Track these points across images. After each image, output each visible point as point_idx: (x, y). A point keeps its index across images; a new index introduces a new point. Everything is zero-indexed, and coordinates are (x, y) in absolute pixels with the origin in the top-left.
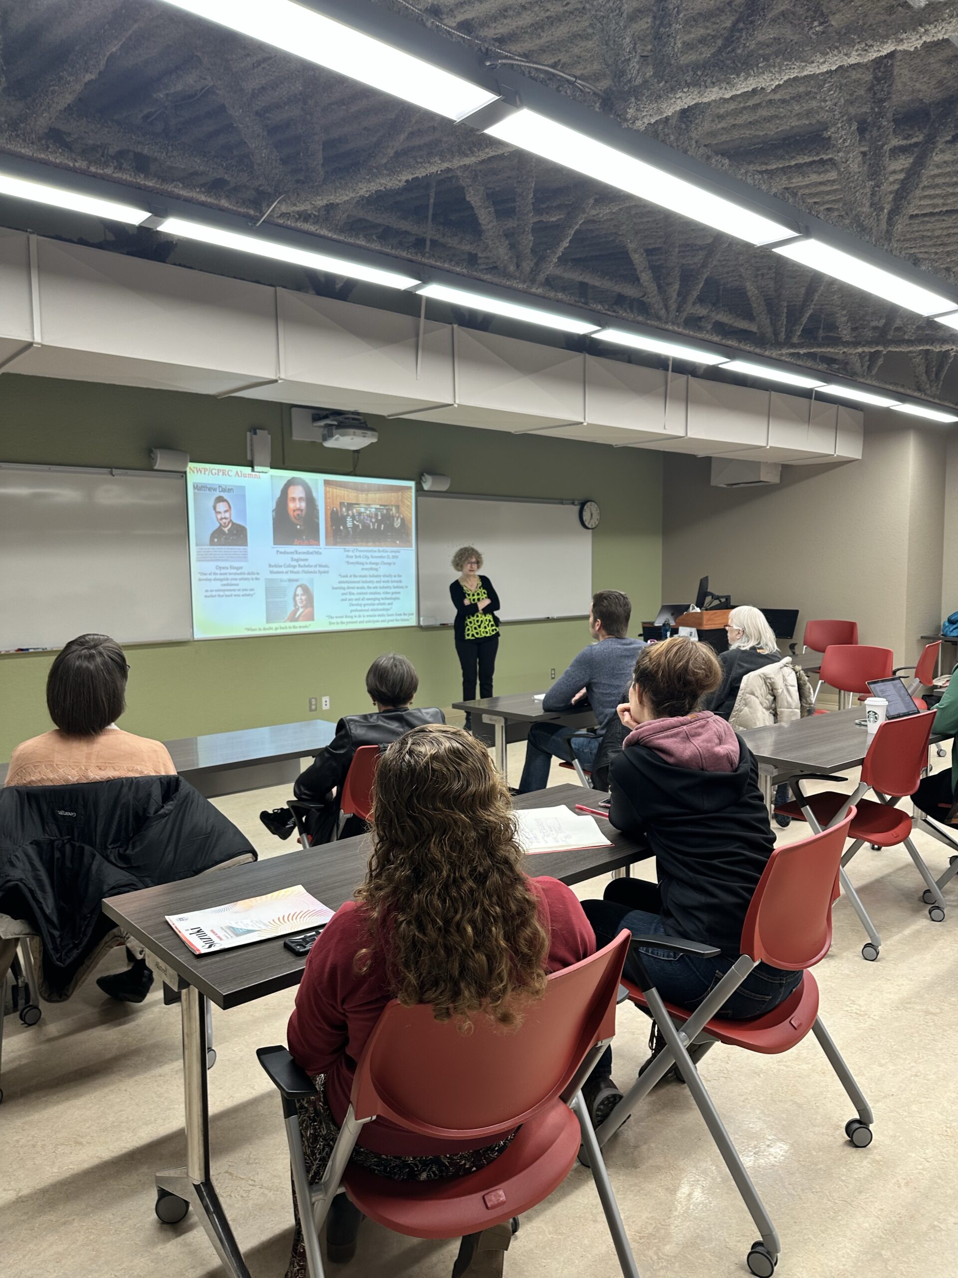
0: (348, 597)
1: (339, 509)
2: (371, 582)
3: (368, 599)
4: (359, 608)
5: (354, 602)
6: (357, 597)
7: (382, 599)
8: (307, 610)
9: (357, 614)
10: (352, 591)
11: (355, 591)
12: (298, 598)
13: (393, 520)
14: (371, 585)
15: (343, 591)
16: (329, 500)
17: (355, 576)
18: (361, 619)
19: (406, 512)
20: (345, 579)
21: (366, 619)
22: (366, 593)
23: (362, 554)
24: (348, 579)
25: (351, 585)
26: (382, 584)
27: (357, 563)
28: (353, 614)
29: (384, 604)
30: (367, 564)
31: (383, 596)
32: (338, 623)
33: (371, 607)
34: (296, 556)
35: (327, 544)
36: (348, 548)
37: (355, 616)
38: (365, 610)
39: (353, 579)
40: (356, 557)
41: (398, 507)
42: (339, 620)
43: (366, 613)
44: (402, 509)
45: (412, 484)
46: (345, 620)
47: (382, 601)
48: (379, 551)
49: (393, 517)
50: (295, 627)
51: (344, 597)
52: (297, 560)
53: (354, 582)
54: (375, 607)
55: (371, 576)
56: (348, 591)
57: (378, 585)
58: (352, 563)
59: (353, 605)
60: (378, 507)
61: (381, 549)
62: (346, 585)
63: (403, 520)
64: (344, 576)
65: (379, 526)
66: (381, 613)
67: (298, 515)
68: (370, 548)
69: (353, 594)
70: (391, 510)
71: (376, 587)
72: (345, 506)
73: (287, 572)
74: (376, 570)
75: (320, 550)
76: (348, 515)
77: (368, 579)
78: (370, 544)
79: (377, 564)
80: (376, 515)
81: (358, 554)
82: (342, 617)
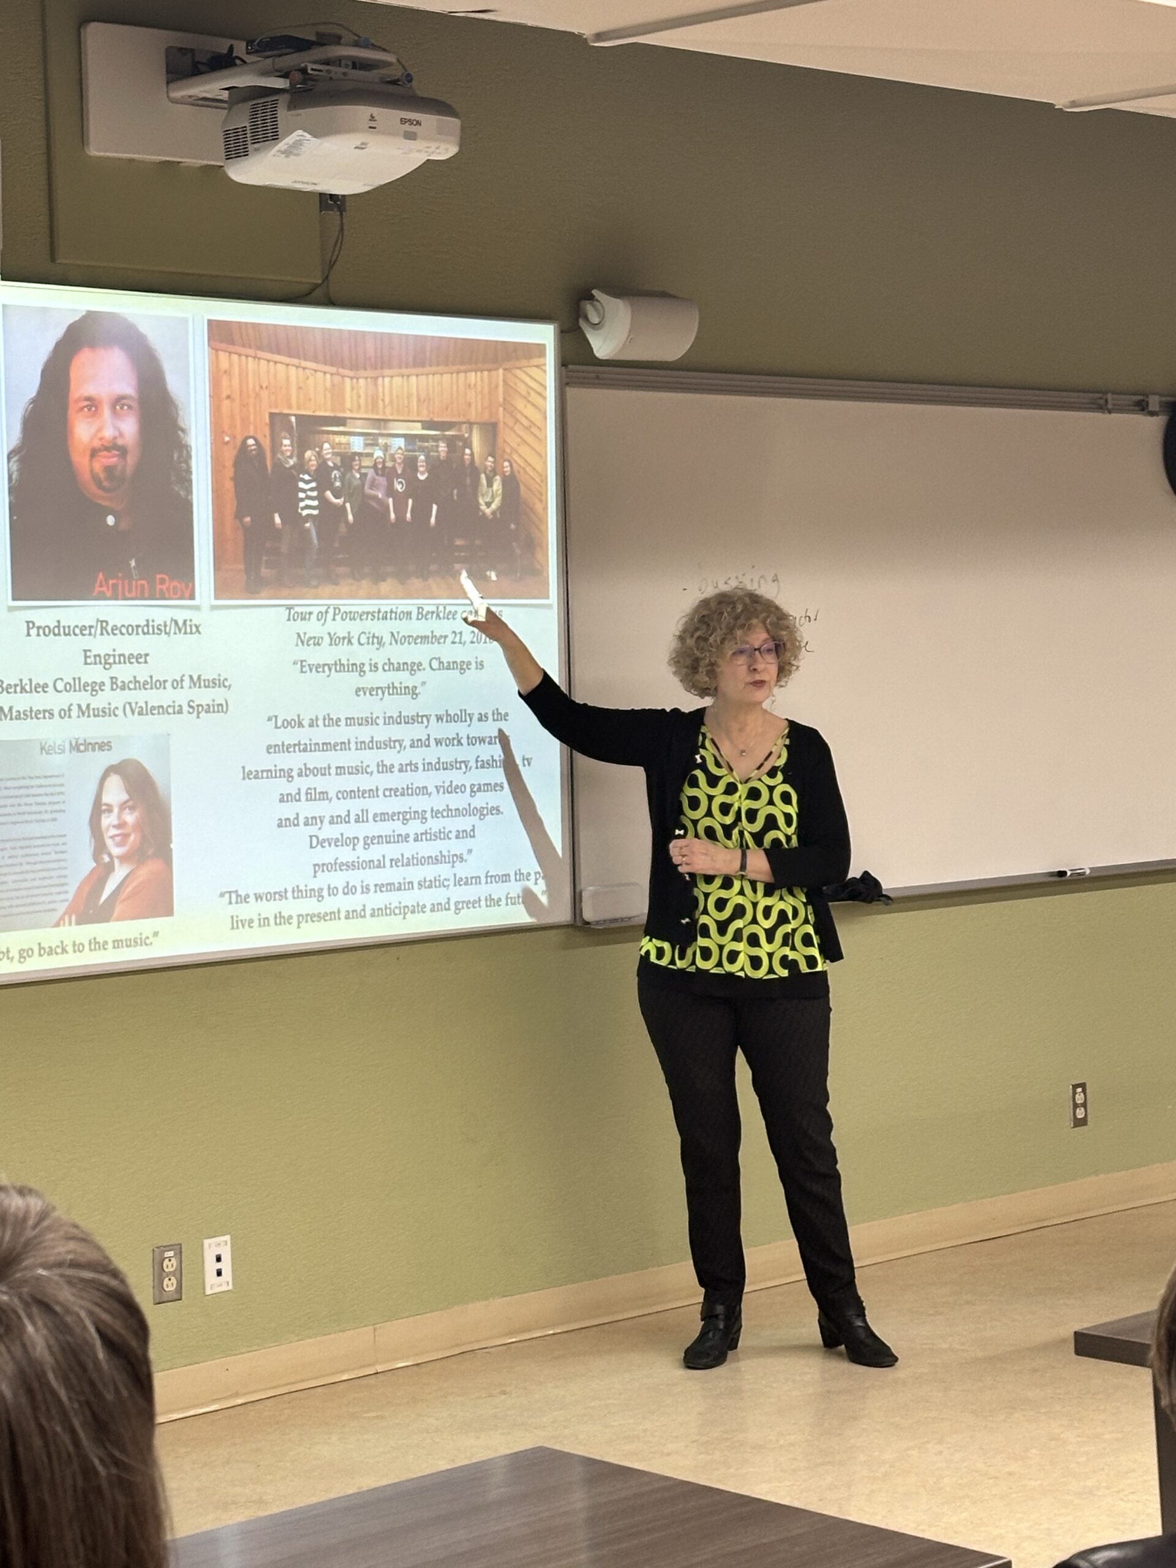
0: (306, 809)
1: (266, 443)
2: (389, 744)
3: (383, 817)
4: (345, 854)
5: (329, 831)
6: (339, 807)
7: (436, 814)
8: (143, 873)
9: (338, 879)
10: (319, 783)
11: (332, 784)
12: (108, 821)
13: (476, 483)
14: (390, 757)
15: (283, 786)
16: (226, 403)
17: (331, 722)
18: (355, 902)
19: (524, 450)
20: (290, 736)
21: (377, 900)
22: (373, 793)
23: (355, 628)
24: (303, 735)
25: (316, 760)
26: (432, 754)
27: (340, 666)
28: (325, 879)
29: (443, 835)
30: (375, 667)
31: (439, 801)
32: (264, 922)
33: (392, 851)
34: (102, 645)
35: (222, 589)
36: (302, 605)
37: (333, 891)
38: (370, 864)
39: (322, 734)
40: (334, 640)
41: (491, 430)
42: (269, 909)
43: (373, 877)
44: (509, 438)
45: (544, 334)
46: (291, 907)
47: (434, 825)
48: (422, 615)
49: (475, 471)
50: (97, 945)
51: (288, 811)
52: (105, 661)
53: (327, 747)
54: (409, 849)
55: (389, 720)
56: (304, 783)
57: (416, 755)
58: (318, 668)
59: (321, 843)
60: (417, 430)
61: (429, 605)
62: (293, 761)
63: (511, 484)
64: (287, 724)
65: (421, 512)
66: (429, 872)
67: (109, 470)
68: (385, 605)
69: (324, 796)
70: (468, 444)
71: (412, 766)
72: (289, 429)
73: (65, 713)
74: (413, 692)
75: (196, 618)
76: (301, 467)
77: (381, 733)
78: (385, 586)
79: (414, 668)
80: (411, 464)
81: (341, 628)
82: (282, 895)
